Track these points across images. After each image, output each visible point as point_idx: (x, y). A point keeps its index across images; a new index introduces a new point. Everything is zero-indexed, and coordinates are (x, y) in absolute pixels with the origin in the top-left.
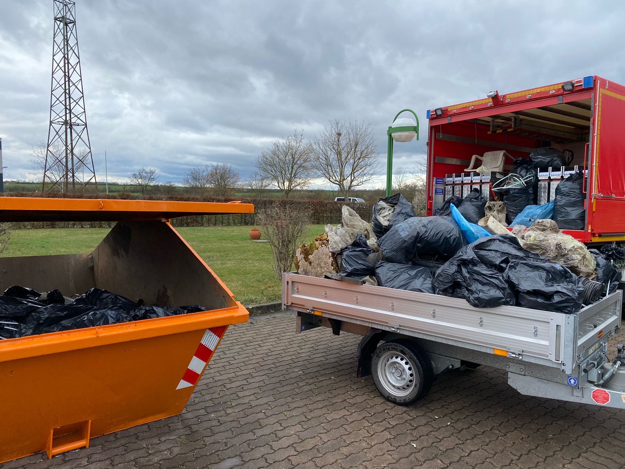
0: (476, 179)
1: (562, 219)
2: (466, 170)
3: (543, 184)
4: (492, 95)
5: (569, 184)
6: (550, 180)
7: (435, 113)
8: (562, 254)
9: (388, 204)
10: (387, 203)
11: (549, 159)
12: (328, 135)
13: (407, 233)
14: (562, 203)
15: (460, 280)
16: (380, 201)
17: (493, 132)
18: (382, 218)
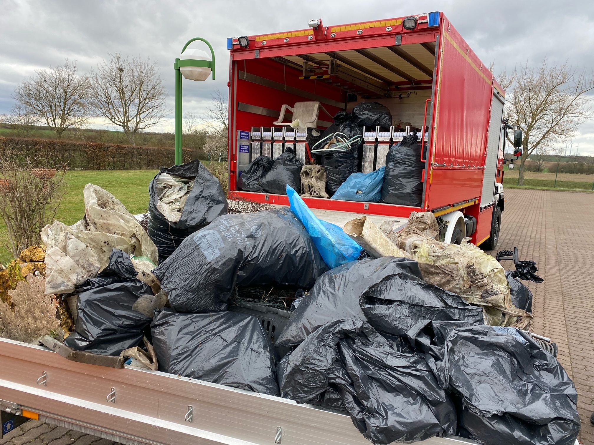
0: (289, 136)
1: (395, 192)
2: (275, 123)
3: (369, 147)
4: (315, 24)
5: (404, 149)
6: (377, 142)
7: (238, 43)
8: (479, 284)
9: (178, 179)
10: (175, 176)
11: (376, 117)
12: (107, 69)
13: (218, 253)
14: (396, 172)
15: (344, 382)
16: (162, 172)
17: (305, 77)
18: (165, 206)
